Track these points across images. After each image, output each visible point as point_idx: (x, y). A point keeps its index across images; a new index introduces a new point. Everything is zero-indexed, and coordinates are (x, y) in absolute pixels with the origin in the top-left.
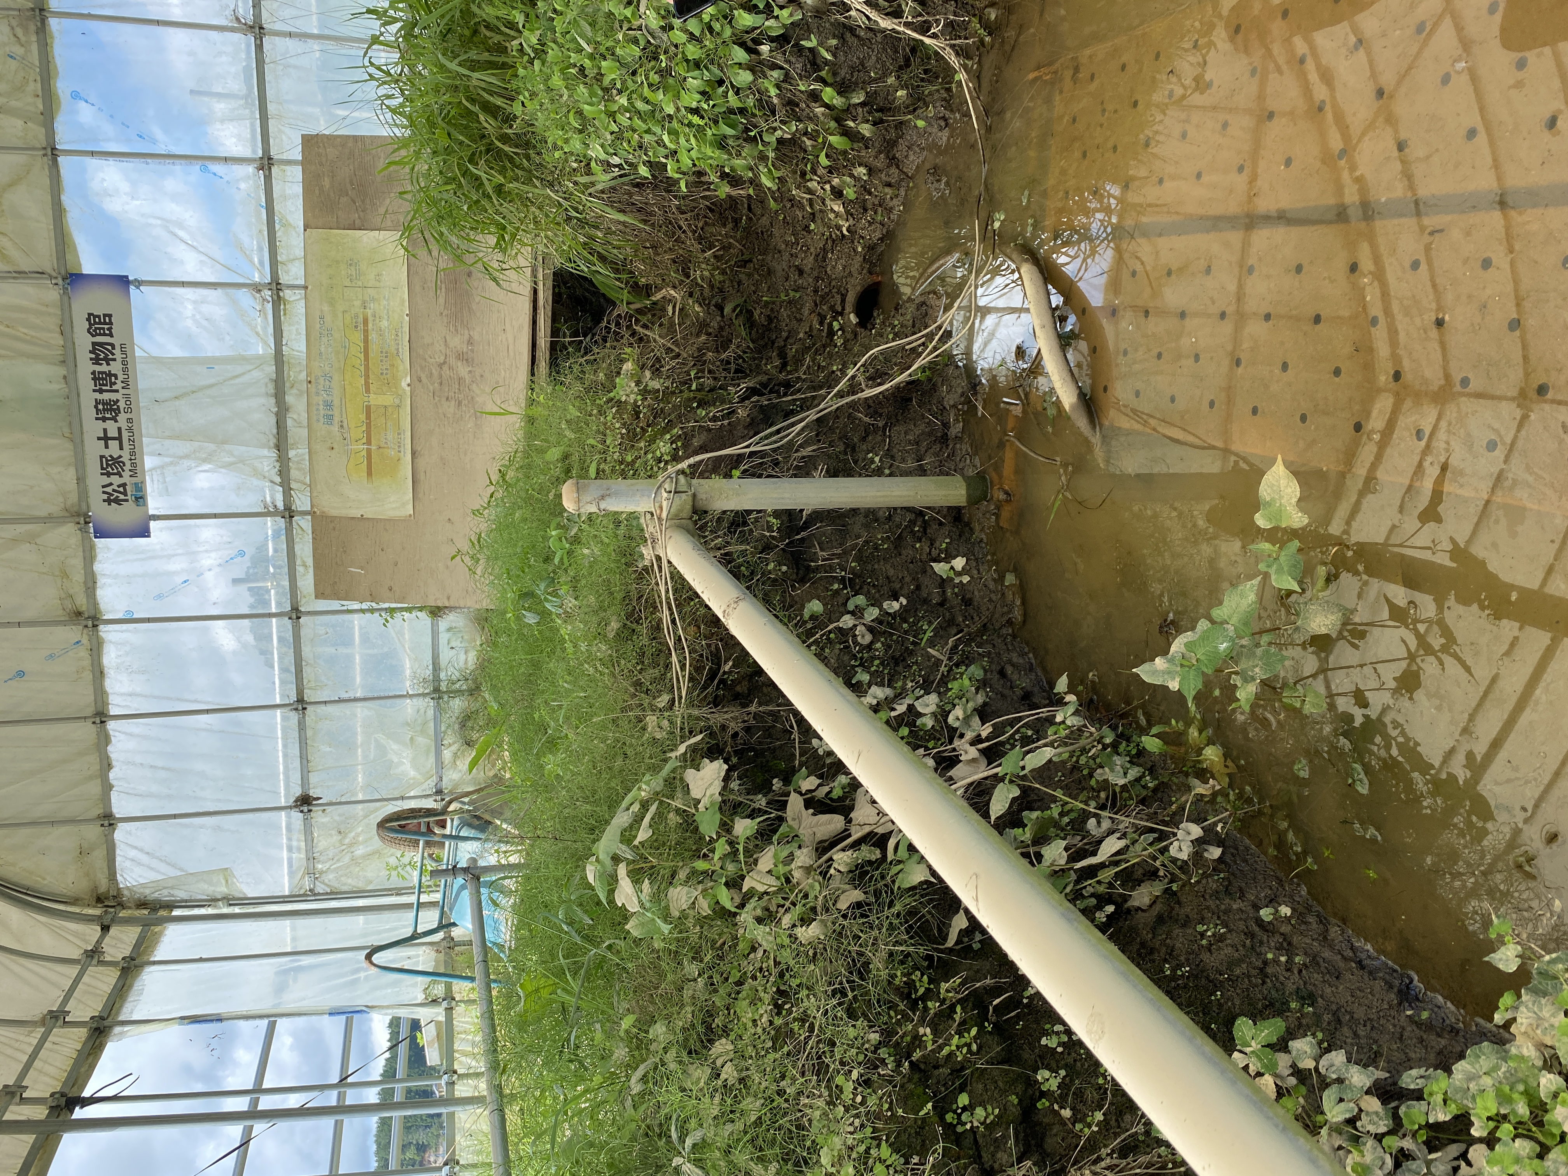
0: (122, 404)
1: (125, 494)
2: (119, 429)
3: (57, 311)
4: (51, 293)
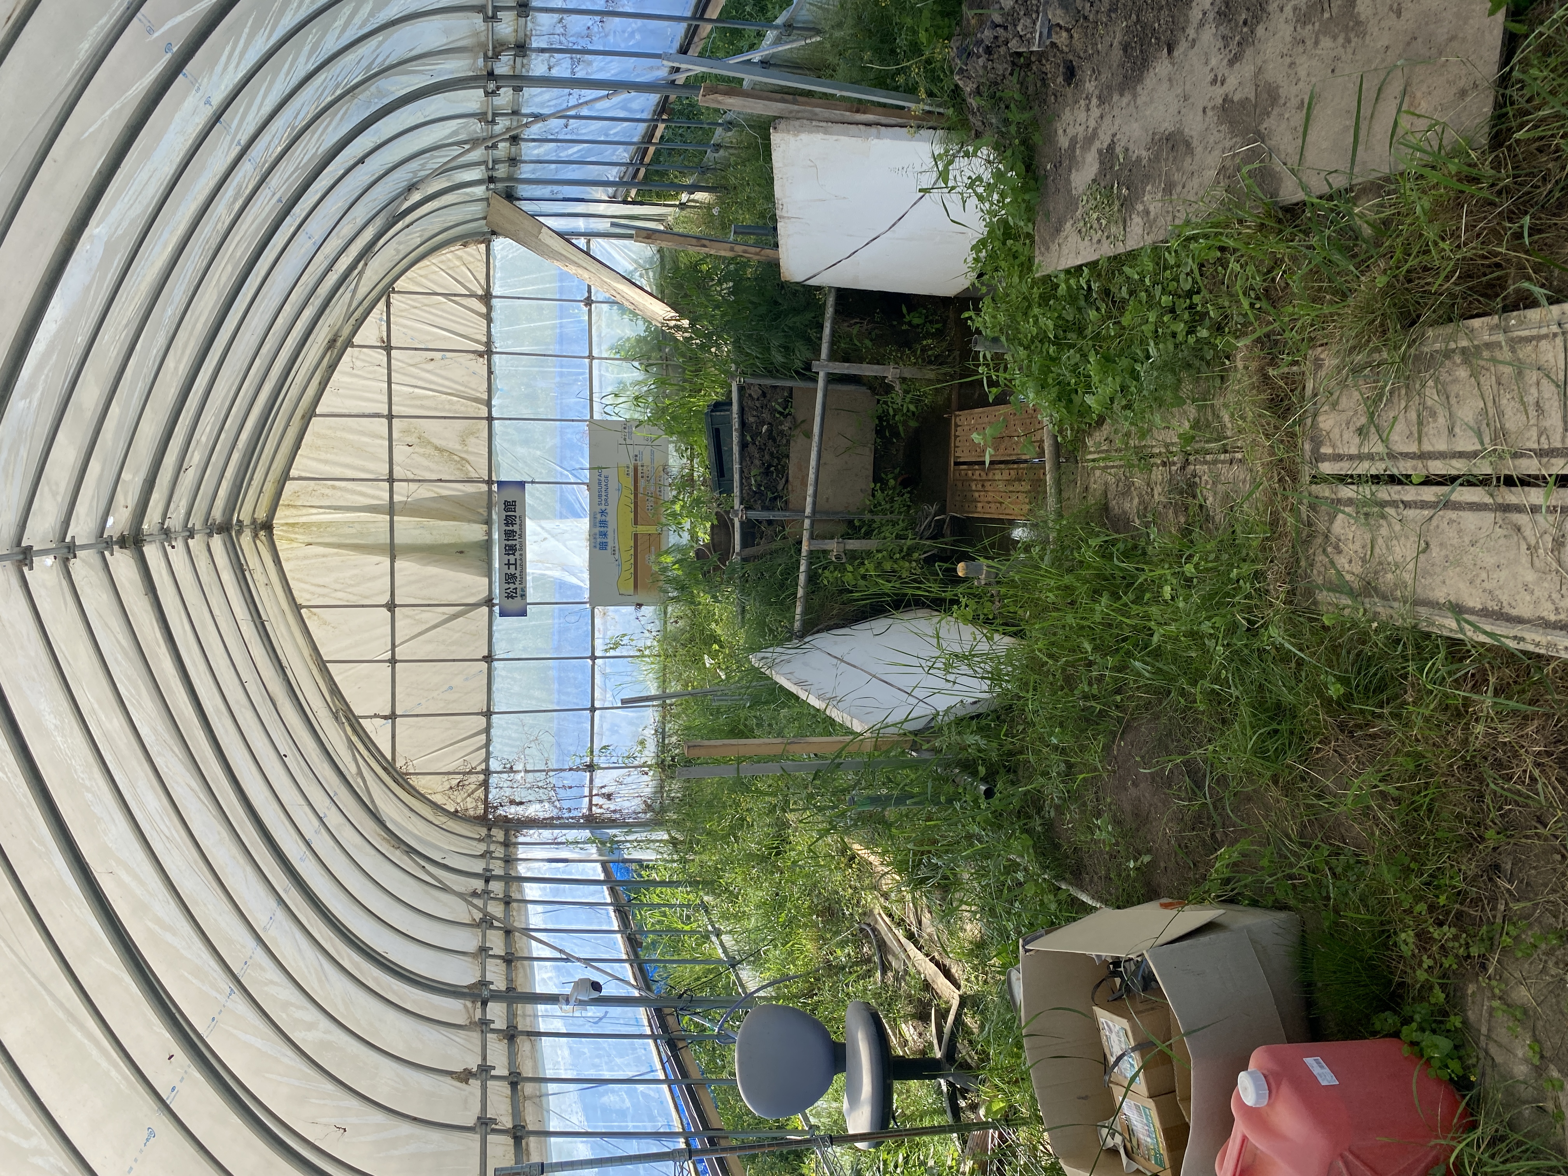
0: (518, 547)
1: (516, 593)
2: (516, 558)
3: (486, 497)
4: (484, 487)
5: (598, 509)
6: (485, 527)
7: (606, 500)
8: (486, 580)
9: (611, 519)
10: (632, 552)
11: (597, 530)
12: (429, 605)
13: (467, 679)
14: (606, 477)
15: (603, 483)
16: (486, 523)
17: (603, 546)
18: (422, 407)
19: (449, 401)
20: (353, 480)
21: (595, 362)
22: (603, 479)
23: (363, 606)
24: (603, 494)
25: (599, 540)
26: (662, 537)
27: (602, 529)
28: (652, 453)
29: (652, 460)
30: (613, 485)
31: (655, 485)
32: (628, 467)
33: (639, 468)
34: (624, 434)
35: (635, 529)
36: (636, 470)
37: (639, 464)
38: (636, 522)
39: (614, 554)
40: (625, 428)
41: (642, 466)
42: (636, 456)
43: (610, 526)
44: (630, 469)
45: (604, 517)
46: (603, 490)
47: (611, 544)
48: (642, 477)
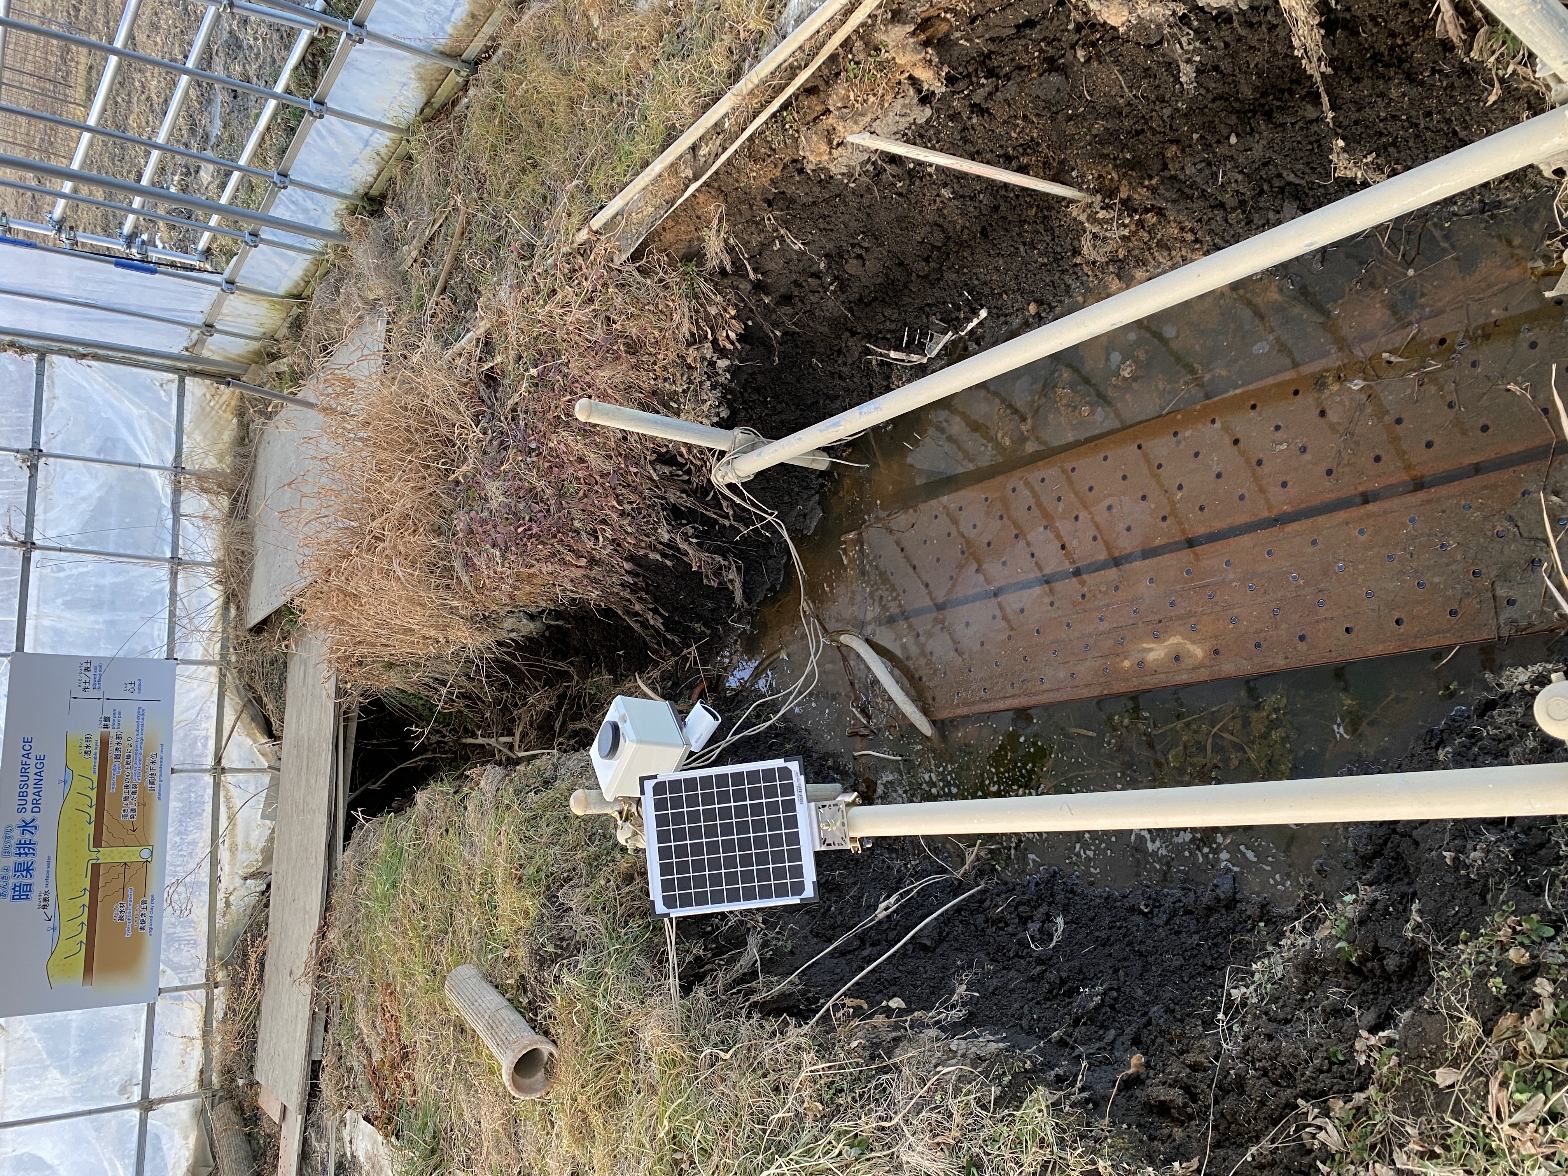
5: (16, 819)
7: (36, 803)
9: (44, 840)
10: (86, 900)
11: (12, 860)
14: (40, 759)
15: (33, 770)
17: (22, 892)
21: (36, 555)
22: (32, 762)
24: (31, 790)
25: (12, 881)
26: (153, 867)
27: (22, 859)
28: (141, 713)
29: (140, 727)
30: (53, 773)
31: (143, 771)
32: (88, 740)
33: (113, 741)
34: (84, 678)
35: (94, 855)
36: (104, 744)
37: (113, 732)
38: (98, 842)
39: (44, 907)
40: (87, 669)
41: (119, 737)
42: (107, 719)
43: (38, 853)
44: (93, 744)
45: (28, 836)
46: (31, 783)
47: (38, 887)
48: (117, 757)
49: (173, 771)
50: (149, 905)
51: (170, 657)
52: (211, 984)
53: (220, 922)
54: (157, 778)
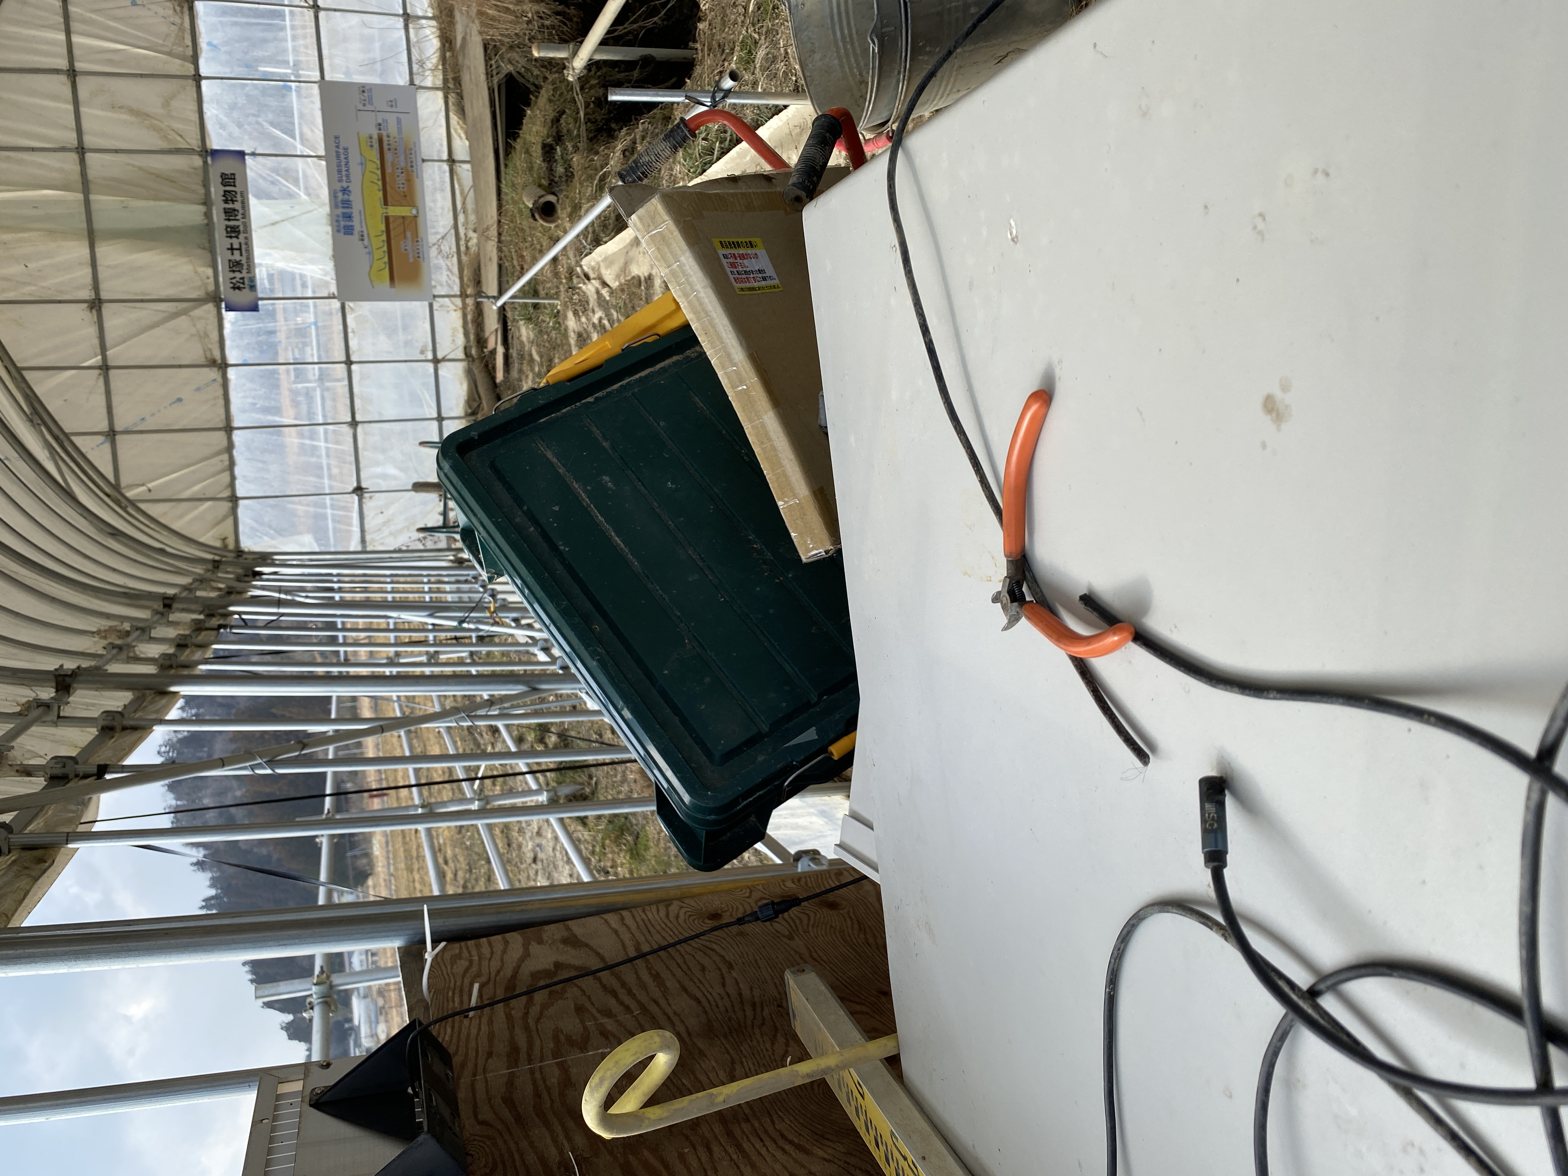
0: (241, 228)
1: (243, 283)
2: (240, 244)
3: (201, 172)
4: (198, 161)
5: (338, 186)
6: (203, 209)
7: (348, 176)
8: (210, 272)
9: (355, 198)
10: (384, 237)
11: (340, 211)
12: (142, 301)
13: (198, 389)
14: (346, 149)
15: (342, 157)
16: (204, 204)
17: (349, 231)
18: (110, 62)
19: (145, 57)
20: (33, 149)
21: (322, 14)
22: (341, 151)
23: (60, 302)
24: (344, 169)
25: (342, 223)
26: (420, 220)
27: (346, 210)
28: (399, 121)
29: (400, 130)
30: (354, 158)
31: (406, 159)
32: (371, 138)
33: (385, 139)
34: (363, 98)
35: (385, 211)
36: (381, 141)
37: (384, 133)
38: (386, 203)
39: (362, 240)
40: (363, 92)
41: (388, 136)
42: (380, 125)
43: (354, 207)
44: (374, 140)
45: (346, 197)
46: (343, 164)
47: (357, 228)
48: (389, 149)
49: (424, 161)
50: (420, 243)
51: (412, 83)
52: (463, 295)
53: (464, 258)
54: (414, 164)
